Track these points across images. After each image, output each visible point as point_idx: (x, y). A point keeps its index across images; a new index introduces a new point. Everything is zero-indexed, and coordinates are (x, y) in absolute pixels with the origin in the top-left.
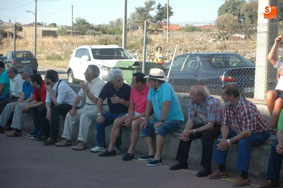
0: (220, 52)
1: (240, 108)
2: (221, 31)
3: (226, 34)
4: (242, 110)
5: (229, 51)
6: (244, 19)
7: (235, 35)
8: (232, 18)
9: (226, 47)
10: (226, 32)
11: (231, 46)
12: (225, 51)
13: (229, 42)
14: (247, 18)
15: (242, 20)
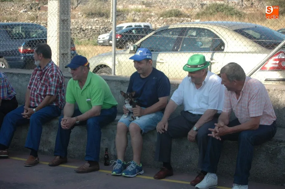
0: (31, 22)
1: (49, 70)
2: (33, 1)
4: (51, 71)
5: (40, 22)
7: (47, 6)
9: (38, 18)
10: (38, 2)
11: (43, 17)
12: (36, 22)
13: (41, 13)
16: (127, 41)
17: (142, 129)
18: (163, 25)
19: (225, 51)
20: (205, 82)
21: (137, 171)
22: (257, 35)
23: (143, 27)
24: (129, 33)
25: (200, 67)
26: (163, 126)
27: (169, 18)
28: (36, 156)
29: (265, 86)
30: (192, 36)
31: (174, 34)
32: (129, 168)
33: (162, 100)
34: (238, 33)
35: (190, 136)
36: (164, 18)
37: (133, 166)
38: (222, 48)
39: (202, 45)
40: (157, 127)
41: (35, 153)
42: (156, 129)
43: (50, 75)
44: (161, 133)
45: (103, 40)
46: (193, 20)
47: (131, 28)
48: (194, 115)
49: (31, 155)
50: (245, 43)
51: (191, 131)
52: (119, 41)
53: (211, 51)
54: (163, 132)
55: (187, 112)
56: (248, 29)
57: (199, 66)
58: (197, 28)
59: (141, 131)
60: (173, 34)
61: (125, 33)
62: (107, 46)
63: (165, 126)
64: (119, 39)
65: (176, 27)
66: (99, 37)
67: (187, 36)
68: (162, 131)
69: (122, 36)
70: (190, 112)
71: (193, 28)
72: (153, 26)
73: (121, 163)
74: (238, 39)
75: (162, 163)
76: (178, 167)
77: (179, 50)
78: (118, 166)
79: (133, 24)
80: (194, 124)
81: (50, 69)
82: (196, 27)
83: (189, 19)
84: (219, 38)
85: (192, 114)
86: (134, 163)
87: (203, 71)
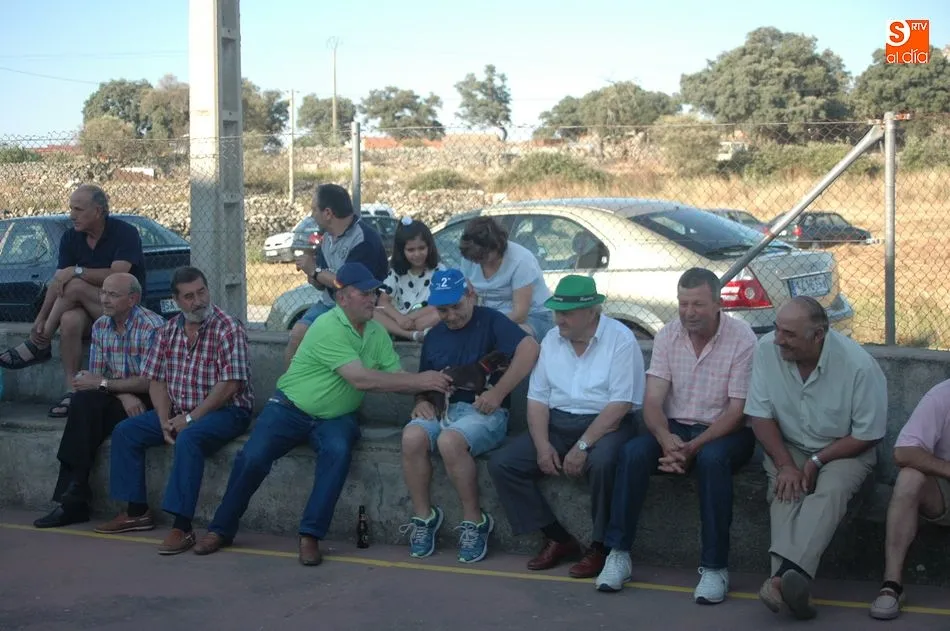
2: (94, 161)
3: (107, 167)
6: (149, 129)
7: (128, 169)
8: (120, 128)
10: (107, 161)
13: (114, 187)
14: (156, 126)
15: (144, 132)
18: (417, 208)
20: (596, 338)
23: (373, 214)
25: (584, 301)
27: (429, 193)
28: (187, 529)
34: (642, 224)
35: (570, 463)
36: (421, 193)
38: (604, 260)
41: (184, 523)
43: (223, 334)
45: (278, 250)
46: (488, 195)
49: (175, 526)
51: (573, 450)
56: (655, 215)
57: (582, 299)
62: (287, 262)
66: (267, 243)
70: (562, 408)
72: (395, 212)
80: (577, 435)
81: (220, 322)
82: (532, 212)
83: (480, 192)
86: (471, 528)
87: (591, 312)
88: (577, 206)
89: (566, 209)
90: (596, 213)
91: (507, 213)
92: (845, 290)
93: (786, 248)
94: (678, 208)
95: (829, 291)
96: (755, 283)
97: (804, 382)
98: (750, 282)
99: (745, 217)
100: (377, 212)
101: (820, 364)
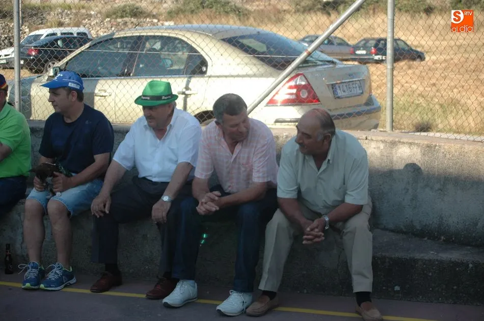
16: (46, 61)
17: (70, 209)
18: (111, 31)
19: (208, 73)
20: (171, 126)
21: (65, 279)
22: (260, 47)
23: (75, 35)
24: (49, 47)
25: (165, 99)
26: (102, 205)
27: (120, 20)
29: (272, 131)
30: (154, 50)
31: (125, 47)
32: (51, 276)
33: (99, 158)
36: (113, 20)
37: (57, 272)
38: (204, 69)
39: (172, 65)
40: (92, 206)
42: (90, 209)
44: (98, 217)
45: (7, 59)
46: (161, 22)
47: (55, 37)
48: (155, 183)
50: (238, 60)
52: (33, 60)
53: (186, 74)
54: (102, 215)
55: (144, 178)
56: (243, 37)
57: (163, 98)
58: (165, 36)
59: (69, 214)
60: (122, 47)
61: (42, 47)
63: (105, 206)
64: (34, 56)
65: (122, 36)
67: (145, 49)
68: (100, 213)
69: (39, 52)
70: (149, 178)
71: (158, 36)
72: (93, 34)
73: (37, 268)
74: (226, 54)
75: (104, 266)
76: (131, 271)
77: (131, 75)
78: (31, 273)
79: (59, 31)
83: (155, 21)
84: (198, 52)
85: (152, 181)
86: (59, 267)
87: (169, 107)
88: (188, 30)
89: (181, 33)
90: (201, 36)
91: (138, 34)
92: (374, 93)
93: (333, 62)
94: (259, 32)
95: (362, 93)
96: (308, 87)
97: (319, 169)
98: (304, 85)
99: (339, 41)
100: (78, 34)
101: (329, 157)
